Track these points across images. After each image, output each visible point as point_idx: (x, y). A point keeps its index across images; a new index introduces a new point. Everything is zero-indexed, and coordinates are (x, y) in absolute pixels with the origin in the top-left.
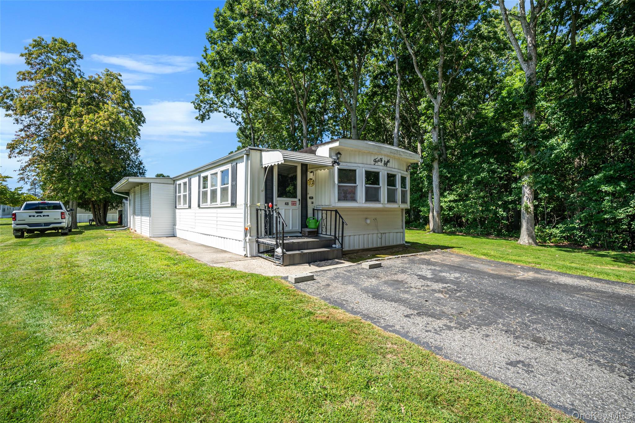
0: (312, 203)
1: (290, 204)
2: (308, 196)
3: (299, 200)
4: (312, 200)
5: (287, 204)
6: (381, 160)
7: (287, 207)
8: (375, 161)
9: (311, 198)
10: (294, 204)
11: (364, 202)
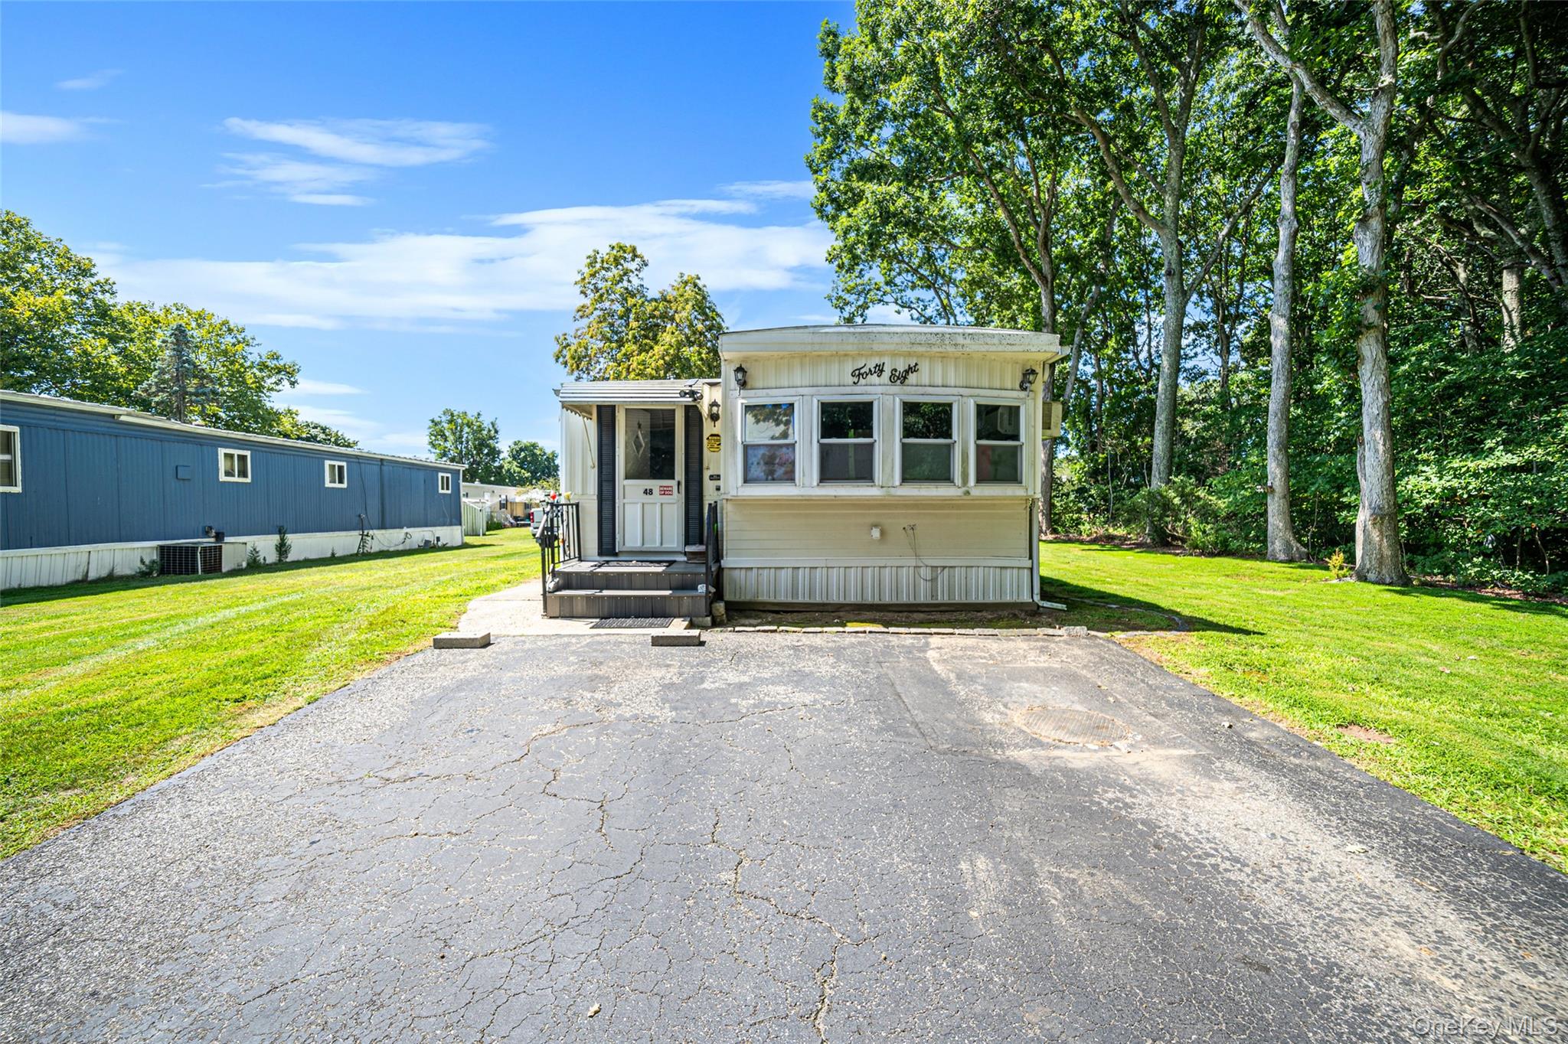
0: (718, 489)
1: (656, 491)
2: (706, 474)
3: (679, 483)
4: (716, 483)
5: (648, 492)
6: (879, 370)
7: (648, 498)
8: (858, 374)
9: (715, 477)
10: (665, 491)
11: (815, 483)
